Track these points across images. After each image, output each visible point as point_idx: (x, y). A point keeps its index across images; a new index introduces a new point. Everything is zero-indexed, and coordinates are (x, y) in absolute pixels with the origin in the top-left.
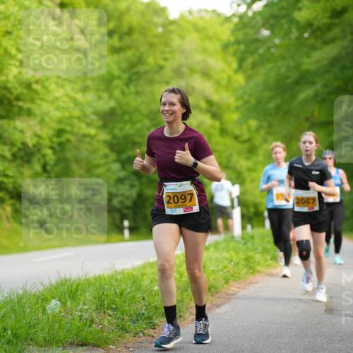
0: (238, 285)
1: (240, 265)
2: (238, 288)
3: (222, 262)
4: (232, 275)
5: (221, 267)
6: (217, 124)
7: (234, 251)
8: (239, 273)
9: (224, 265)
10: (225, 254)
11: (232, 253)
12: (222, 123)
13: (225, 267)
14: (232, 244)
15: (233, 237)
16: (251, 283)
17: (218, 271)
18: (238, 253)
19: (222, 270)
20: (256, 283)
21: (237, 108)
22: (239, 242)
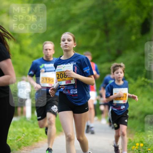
0: (27, 149)
1: (29, 136)
2: (27, 150)
3: (17, 134)
4: (23, 143)
5: (16, 138)
6: (17, 47)
7: (26, 127)
8: (28, 141)
9: (18, 136)
10: (19, 129)
11: (24, 128)
12: (21, 46)
13: (19, 137)
14: (25, 123)
15: (25, 118)
16: (35, 148)
17: (14, 140)
18: (27, 129)
19: (17, 139)
20: (39, 147)
21: (31, 37)
22: (29, 121)
